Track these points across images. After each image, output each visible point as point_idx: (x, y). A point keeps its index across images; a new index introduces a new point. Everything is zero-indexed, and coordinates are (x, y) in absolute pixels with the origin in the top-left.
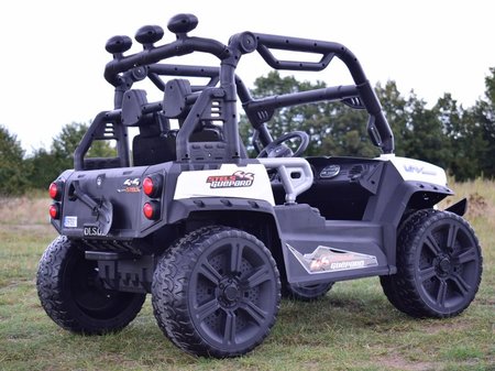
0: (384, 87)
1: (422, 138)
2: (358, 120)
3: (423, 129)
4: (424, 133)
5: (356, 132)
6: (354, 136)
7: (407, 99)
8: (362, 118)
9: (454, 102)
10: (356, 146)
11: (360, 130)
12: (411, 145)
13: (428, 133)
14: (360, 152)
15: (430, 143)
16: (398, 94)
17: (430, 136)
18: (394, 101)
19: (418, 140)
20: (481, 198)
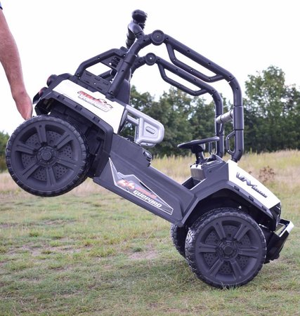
1: (203, 125)
2: (160, 113)
3: (204, 118)
4: (205, 121)
8: (162, 111)
9: (225, 99)
12: (196, 130)
13: (207, 121)
15: (210, 128)
17: (209, 123)
19: (201, 126)
20: (271, 169)
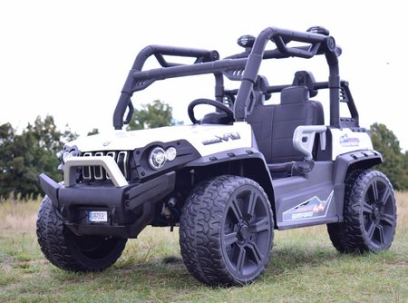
0: (43, 120)
5: (21, 158)
6: (20, 162)
7: (63, 132)
10: (21, 170)
11: (24, 156)
14: (24, 175)
16: (55, 127)
18: (53, 133)
